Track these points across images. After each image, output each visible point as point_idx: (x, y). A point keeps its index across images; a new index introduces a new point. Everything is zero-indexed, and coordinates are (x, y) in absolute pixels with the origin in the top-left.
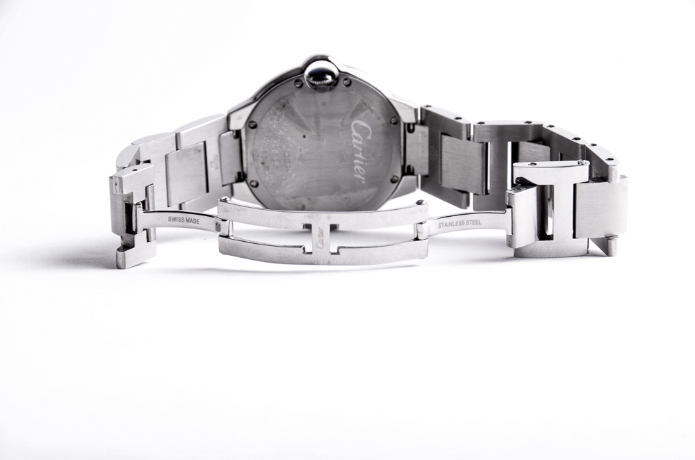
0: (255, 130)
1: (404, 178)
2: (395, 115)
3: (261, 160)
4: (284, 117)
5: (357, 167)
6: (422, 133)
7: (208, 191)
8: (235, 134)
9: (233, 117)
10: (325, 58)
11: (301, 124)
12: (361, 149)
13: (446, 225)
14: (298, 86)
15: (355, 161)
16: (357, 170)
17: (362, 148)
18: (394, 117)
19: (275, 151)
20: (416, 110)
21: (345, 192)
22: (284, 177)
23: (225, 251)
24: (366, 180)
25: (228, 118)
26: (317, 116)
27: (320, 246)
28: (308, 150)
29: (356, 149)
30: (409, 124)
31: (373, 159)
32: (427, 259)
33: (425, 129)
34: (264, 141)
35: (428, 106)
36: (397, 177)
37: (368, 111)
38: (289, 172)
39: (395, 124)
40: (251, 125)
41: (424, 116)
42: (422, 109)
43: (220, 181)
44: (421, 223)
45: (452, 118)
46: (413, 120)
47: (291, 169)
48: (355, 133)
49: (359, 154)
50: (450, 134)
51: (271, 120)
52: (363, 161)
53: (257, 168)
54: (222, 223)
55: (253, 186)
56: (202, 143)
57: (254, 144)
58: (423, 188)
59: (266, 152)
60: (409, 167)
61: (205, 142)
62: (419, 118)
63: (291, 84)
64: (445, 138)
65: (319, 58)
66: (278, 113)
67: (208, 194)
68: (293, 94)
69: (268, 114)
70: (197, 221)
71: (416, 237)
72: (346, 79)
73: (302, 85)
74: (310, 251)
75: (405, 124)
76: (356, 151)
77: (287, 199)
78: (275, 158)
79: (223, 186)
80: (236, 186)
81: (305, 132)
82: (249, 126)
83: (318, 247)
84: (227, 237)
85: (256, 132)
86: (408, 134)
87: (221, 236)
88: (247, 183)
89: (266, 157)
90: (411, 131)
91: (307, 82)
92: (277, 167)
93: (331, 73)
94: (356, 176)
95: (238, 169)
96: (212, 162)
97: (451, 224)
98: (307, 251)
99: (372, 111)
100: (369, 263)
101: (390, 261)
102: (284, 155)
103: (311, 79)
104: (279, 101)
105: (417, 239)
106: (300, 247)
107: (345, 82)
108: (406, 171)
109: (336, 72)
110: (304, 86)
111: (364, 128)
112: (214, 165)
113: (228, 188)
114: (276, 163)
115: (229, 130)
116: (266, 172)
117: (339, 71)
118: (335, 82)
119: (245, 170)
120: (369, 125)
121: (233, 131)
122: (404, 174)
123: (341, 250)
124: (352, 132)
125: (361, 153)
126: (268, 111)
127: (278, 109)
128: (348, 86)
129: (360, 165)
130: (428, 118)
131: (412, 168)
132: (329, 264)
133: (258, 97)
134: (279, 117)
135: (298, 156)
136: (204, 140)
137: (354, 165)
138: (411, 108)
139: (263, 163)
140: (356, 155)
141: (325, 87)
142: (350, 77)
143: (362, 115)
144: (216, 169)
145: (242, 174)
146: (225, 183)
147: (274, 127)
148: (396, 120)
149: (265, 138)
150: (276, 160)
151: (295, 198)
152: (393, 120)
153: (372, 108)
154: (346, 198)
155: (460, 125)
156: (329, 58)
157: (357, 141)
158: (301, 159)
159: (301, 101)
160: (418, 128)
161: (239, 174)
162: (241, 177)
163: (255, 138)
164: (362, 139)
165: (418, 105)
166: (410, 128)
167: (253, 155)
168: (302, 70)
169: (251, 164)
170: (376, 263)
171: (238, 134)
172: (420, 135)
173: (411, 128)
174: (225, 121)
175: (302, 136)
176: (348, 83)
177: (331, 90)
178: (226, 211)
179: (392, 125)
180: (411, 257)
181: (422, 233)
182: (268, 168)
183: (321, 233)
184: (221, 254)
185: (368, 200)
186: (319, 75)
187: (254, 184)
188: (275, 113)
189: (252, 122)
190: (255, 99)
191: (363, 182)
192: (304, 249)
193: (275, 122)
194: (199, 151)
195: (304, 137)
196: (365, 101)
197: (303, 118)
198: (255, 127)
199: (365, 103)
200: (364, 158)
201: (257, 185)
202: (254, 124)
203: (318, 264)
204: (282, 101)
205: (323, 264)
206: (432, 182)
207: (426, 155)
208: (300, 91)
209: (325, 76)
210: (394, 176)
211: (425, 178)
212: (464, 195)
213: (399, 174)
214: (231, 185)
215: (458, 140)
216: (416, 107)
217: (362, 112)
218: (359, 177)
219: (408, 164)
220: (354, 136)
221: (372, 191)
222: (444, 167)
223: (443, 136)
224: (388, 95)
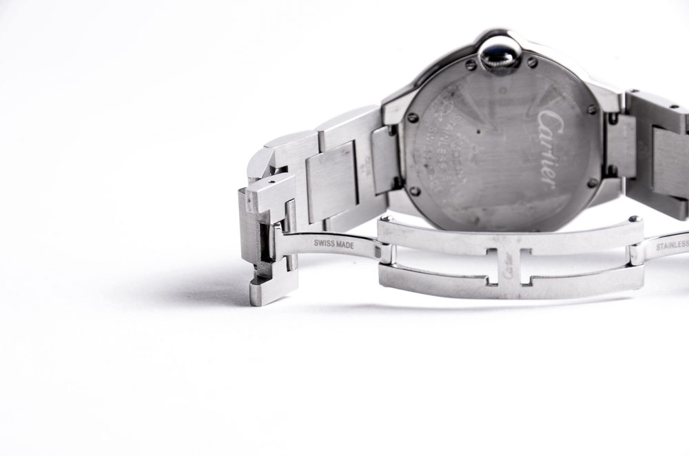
0: (416, 124)
1: (605, 181)
2: (592, 103)
3: (424, 161)
4: (452, 107)
5: (546, 169)
6: (627, 125)
7: (358, 202)
8: (390, 130)
9: (388, 108)
10: (503, 33)
11: (474, 116)
12: (550, 146)
13: (666, 246)
14: (470, 68)
15: (544, 162)
16: (545, 172)
17: (552, 145)
18: (592, 105)
19: (442, 150)
20: (619, 96)
21: (530, 200)
22: (453, 183)
23: (386, 282)
24: (556, 185)
25: (382, 111)
26: (492, 104)
27: (508, 275)
28: (483, 148)
29: (544, 146)
30: (610, 114)
31: (565, 158)
32: (642, 289)
33: (631, 120)
34: (428, 139)
35: (634, 91)
36: (595, 180)
37: (558, 99)
38: (460, 176)
39: (593, 113)
40: (412, 118)
41: (629, 103)
42: (627, 95)
43: (373, 189)
44: (635, 245)
45: (667, 106)
46: (616, 109)
47: (462, 172)
48: (542, 127)
49: (547, 152)
50: (664, 126)
51: (437, 111)
52: (553, 161)
53: (418, 172)
54: (383, 248)
55: (413, 195)
56: (351, 143)
57: (414, 142)
58: (629, 193)
59: (430, 152)
60: (611, 168)
61: (354, 142)
62: (624, 106)
63: (461, 66)
64: (658, 132)
65: (496, 32)
66: (446, 103)
67: (358, 206)
68: (464, 78)
69: (433, 104)
70: (351, 245)
71: (628, 262)
72: (531, 59)
73: (475, 68)
74: (496, 282)
75: (605, 114)
76: (544, 149)
77: (457, 210)
78: (441, 160)
79: (377, 195)
80: (392, 195)
81: (480, 127)
82: (409, 119)
83: (506, 277)
84: (389, 265)
85: (418, 127)
86: (609, 127)
87: (381, 264)
88: (406, 190)
89: (430, 158)
90: (614, 123)
91: (481, 64)
92: (445, 171)
93: (512, 52)
94: (544, 180)
95: (394, 174)
96: (363, 166)
97: (672, 245)
98: (491, 281)
99: (564, 98)
100: (570, 296)
101: (597, 294)
102: (453, 155)
103: (487, 59)
104: (446, 87)
105: (629, 265)
106: (483, 277)
107: (530, 62)
108: (607, 172)
109: (518, 50)
110: (478, 69)
111: (554, 120)
112: (365, 169)
113: (381, 197)
114: (443, 166)
115: (383, 125)
116: (431, 176)
117: (523, 49)
118: (517, 62)
119: (403, 174)
120: (561, 116)
121: (388, 126)
122: (604, 176)
123: (534, 281)
124: (538, 125)
125: (550, 152)
126: (432, 101)
127: (445, 98)
128: (533, 67)
129: (549, 166)
130: (635, 106)
131: (614, 168)
132: (519, 298)
133: (419, 83)
134: (446, 107)
135: (470, 156)
136: (353, 139)
137: (541, 166)
138: (613, 93)
139: (426, 166)
140: (544, 154)
141: (505, 69)
142: (537, 57)
143: (551, 103)
144: (368, 174)
145: (399, 180)
146: (378, 192)
147: (441, 120)
148: (595, 108)
149: (429, 135)
150: (444, 162)
151: (466, 208)
152: (591, 109)
153: (565, 94)
154: (531, 208)
155: (678, 115)
156: (509, 33)
157: (545, 136)
158: (475, 159)
159: (473, 86)
160: (622, 118)
161: (396, 179)
162: (399, 183)
163: (416, 135)
164: (551, 134)
165: (622, 90)
166: (612, 119)
167: (414, 156)
168: (474, 49)
169: (411, 167)
170: (578, 296)
171: (394, 130)
172: (625, 127)
173: (614, 118)
174: (379, 114)
175: (476, 131)
176: (533, 64)
177: (512, 72)
178: (387, 232)
179: (590, 116)
180: (623, 287)
181: (636, 258)
182: (432, 172)
183: (510, 260)
184: (381, 286)
185: (558, 210)
186: (497, 54)
187: (414, 191)
188: (442, 103)
189: (412, 114)
190: (416, 85)
191: (553, 188)
192: (487, 279)
193: (441, 114)
194: (347, 153)
195: (479, 132)
196: (556, 86)
197: (476, 108)
198: (416, 120)
199: (555, 89)
200: (554, 158)
201: (419, 193)
202: (414, 116)
203: (505, 298)
204: (450, 88)
205: (512, 299)
206: (640, 187)
207: (633, 152)
208: (473, 75)
209: (503, 55)
210: (592, 179)
211: (631, 181)
212: (683, 203)
213: (597, 176)
214: (386, 193)
215: (674, 135)
216: (618, 92)
217: (551, 100)
218: (548, 181)
219: (609, 163)
220: (541, 130)
221: (564, 198)
222: (656, 168)
223: (655, 129)
224: (584, 77)
